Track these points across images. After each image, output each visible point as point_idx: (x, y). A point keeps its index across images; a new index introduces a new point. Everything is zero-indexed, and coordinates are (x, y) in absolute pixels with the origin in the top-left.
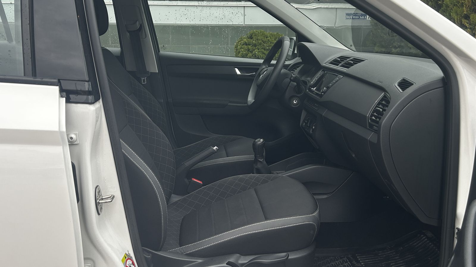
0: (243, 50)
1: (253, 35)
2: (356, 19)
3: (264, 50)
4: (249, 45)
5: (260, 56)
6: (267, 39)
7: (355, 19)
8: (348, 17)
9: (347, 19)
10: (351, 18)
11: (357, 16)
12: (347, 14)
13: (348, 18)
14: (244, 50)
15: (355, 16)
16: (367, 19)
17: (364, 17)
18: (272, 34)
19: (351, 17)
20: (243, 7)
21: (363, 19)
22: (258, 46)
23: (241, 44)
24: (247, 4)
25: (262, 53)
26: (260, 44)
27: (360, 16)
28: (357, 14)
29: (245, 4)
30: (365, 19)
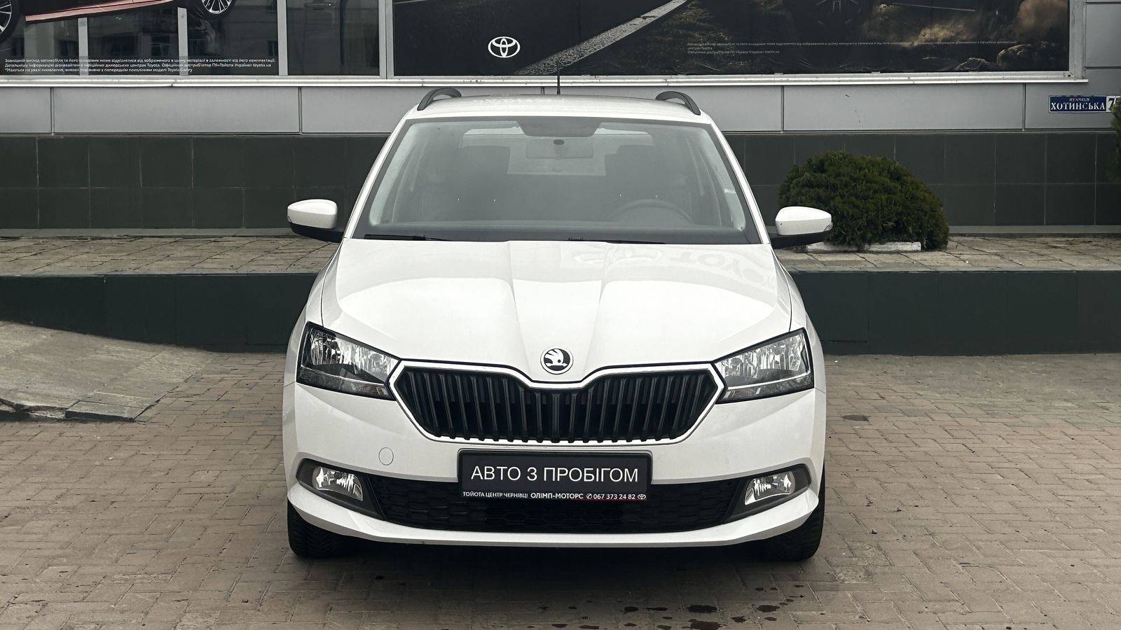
0: (803, 198)
1: (826, 164)
2: (1079, 110)
3: (857, 197)
4: (819, 186)
5: (848, 213)
6: (862, 172)
7: (1075, 110)
8: (1056, 106)
9: (1053, 110)
10: (1063, 109)
11: (1079, 102)
12: (1054, 100)
13: (1057, 110)
14: (807, 198)
15: (1075, 102)
16: (1108, 111)
17: (1099, 106)
18: (872, 161)
19: (1064, 106)
20: (780, 89)
21: (1097, 110)
22: (840, 191)
23: (797, 185)
24: (790, 79)
25: (852, 205)
26: (846, 185)
27: (1088, 102)
28: (1079, 97)
29: (784, 79)
30: (1102, 110)
